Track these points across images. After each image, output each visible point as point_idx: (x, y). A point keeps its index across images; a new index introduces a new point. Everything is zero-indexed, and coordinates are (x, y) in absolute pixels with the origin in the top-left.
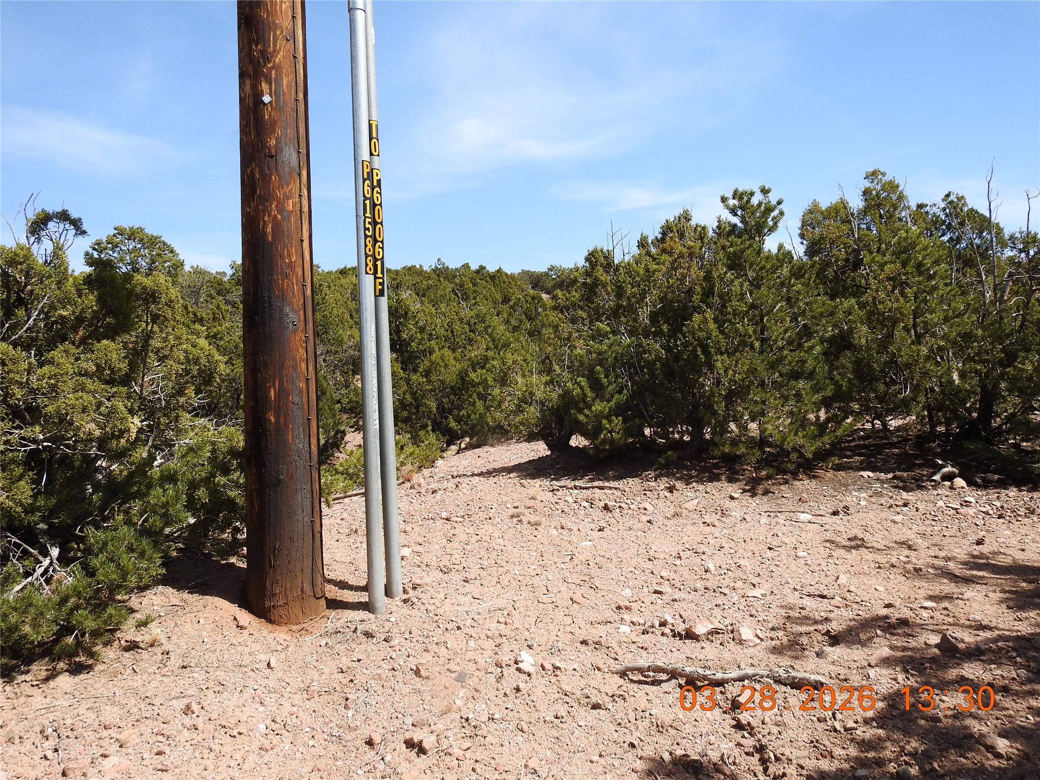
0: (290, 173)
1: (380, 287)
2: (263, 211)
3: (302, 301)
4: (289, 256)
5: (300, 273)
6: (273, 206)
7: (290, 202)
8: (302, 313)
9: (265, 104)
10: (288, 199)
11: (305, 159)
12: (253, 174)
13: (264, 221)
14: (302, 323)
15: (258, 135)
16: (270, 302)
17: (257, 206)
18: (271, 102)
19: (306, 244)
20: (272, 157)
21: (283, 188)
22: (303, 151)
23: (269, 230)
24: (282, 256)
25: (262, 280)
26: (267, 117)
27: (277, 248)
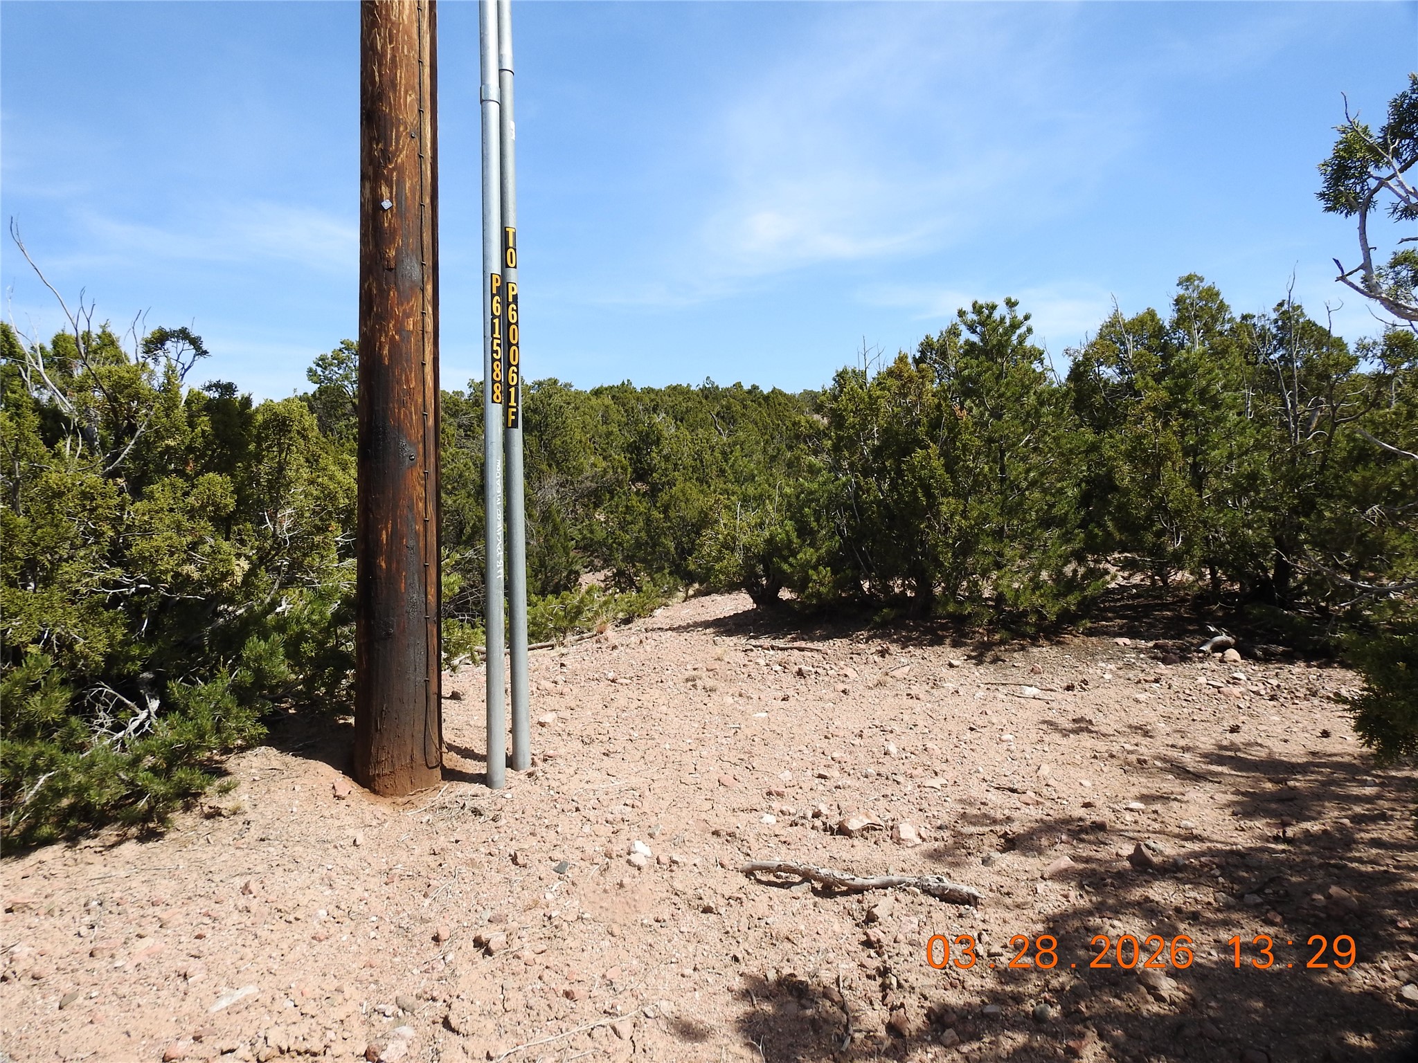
0: (411, 288)
1: (514, 417)
2: (380, 331)
3: (421, 433)
4: (408, 381)
5: (420, 400)
6: (391, 325)
7: (411, 321)
8: (421, 446)
9: (384, 211)
10: (408, 318)
11: (431, 271)
12: (370, 289)
13: (380, 342)
14: (421, 458)
15: (377, 245)
16: (384, 433)
17: (374, 326)
18: (391, 208)
19: (429, 369)
20: (390, 270)
21: (402, 305)
22: (428, 263)
23: (386, 352)
24: (399, 382)
25: (376, 408)
26: (386, 225)
27: (393, 373)
